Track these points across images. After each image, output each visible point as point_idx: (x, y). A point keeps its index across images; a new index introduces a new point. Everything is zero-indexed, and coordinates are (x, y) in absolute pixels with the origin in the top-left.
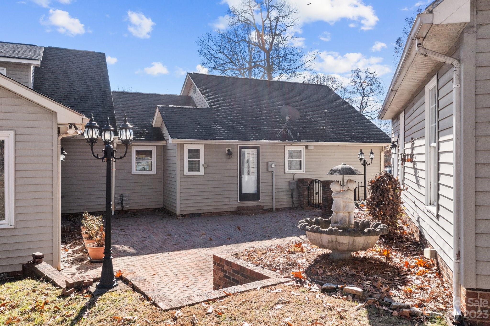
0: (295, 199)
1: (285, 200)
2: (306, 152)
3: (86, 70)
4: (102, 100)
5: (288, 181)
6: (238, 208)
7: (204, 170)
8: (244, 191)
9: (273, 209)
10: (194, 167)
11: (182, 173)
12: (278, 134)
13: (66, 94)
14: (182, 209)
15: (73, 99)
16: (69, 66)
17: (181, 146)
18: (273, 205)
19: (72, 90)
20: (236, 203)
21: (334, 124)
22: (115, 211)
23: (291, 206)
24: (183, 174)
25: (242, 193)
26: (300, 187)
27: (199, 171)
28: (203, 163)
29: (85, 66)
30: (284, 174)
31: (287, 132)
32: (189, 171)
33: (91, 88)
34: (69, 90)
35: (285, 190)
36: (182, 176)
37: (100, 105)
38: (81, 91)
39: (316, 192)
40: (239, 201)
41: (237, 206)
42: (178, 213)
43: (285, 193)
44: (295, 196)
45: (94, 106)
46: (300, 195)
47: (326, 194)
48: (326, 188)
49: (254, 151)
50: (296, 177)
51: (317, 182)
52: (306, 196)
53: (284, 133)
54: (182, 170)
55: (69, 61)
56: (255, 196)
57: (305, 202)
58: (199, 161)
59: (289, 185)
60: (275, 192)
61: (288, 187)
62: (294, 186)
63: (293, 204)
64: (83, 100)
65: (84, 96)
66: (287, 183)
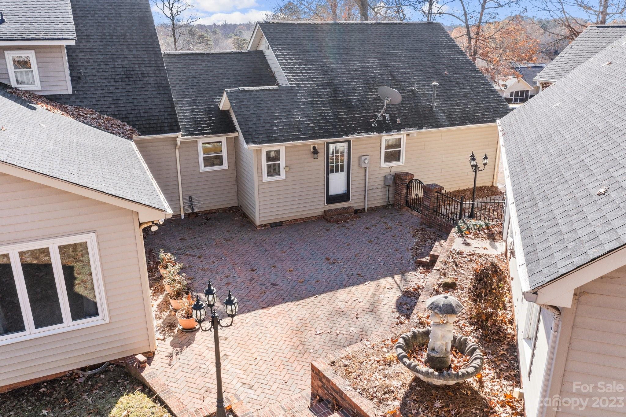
0: (390, 196)
1: (379, 198)
2: (406, 140)
3: (129, 29)
4: (155, 78)
5: (384, 176)
6: (325, 211)
7: (286, 173)
8: (332, 192)
9: (364, 209)
10: (273, 170)
11: (260, 179)
12: (373, 121)
13: (110, 73)
14: (262, 219)
15: (120, 80)
16: (106, 25)
17: (259, 151)
18: (365, 205)
19: (117, 66)
20: (323, 206)
21: (444, 96)
22: (185, 215)
23: (386, 203)
24: (262, 181)
25: (330, 195)
26: (398, 184)
27: (279, 175)
28: (284, 166)
29: (126, 22)
30: (378, 168)
31: (385, 116)
32: (268, 176)
33: (139, 59)
34: (112, 66)
35: (380, 186)
36: (260, 183)
37: (154, 85)
38: (128, 66)
39: (416, 193)
40: (326, 204)
41: (323, 210)
42: (258, 223)
43: (380, 190)
44: (391, 192)
45: (147, 89)
46: (397, 193)
47: (427, 202)
48: (428, 195)
49: (345, 145)
50: (394, 171)
51: (418, 183)
52: (404, 195)
53: (382, 119)
54: (260, 176)
55: (104, 15)
56: (345, 197)
57: (403, 202)
58: (279, 164)
59: (385, 181)
60: (368, 190)
61: (382, 182)
62: (391, 182)
63: (389, 201)
64: (131, 79)
65: (132, 73)
66: (383, 179)
